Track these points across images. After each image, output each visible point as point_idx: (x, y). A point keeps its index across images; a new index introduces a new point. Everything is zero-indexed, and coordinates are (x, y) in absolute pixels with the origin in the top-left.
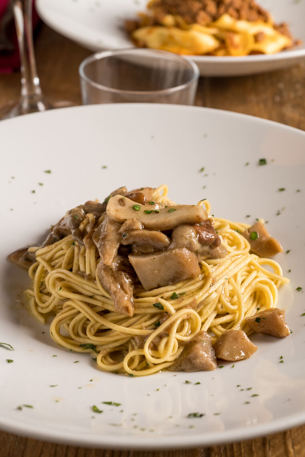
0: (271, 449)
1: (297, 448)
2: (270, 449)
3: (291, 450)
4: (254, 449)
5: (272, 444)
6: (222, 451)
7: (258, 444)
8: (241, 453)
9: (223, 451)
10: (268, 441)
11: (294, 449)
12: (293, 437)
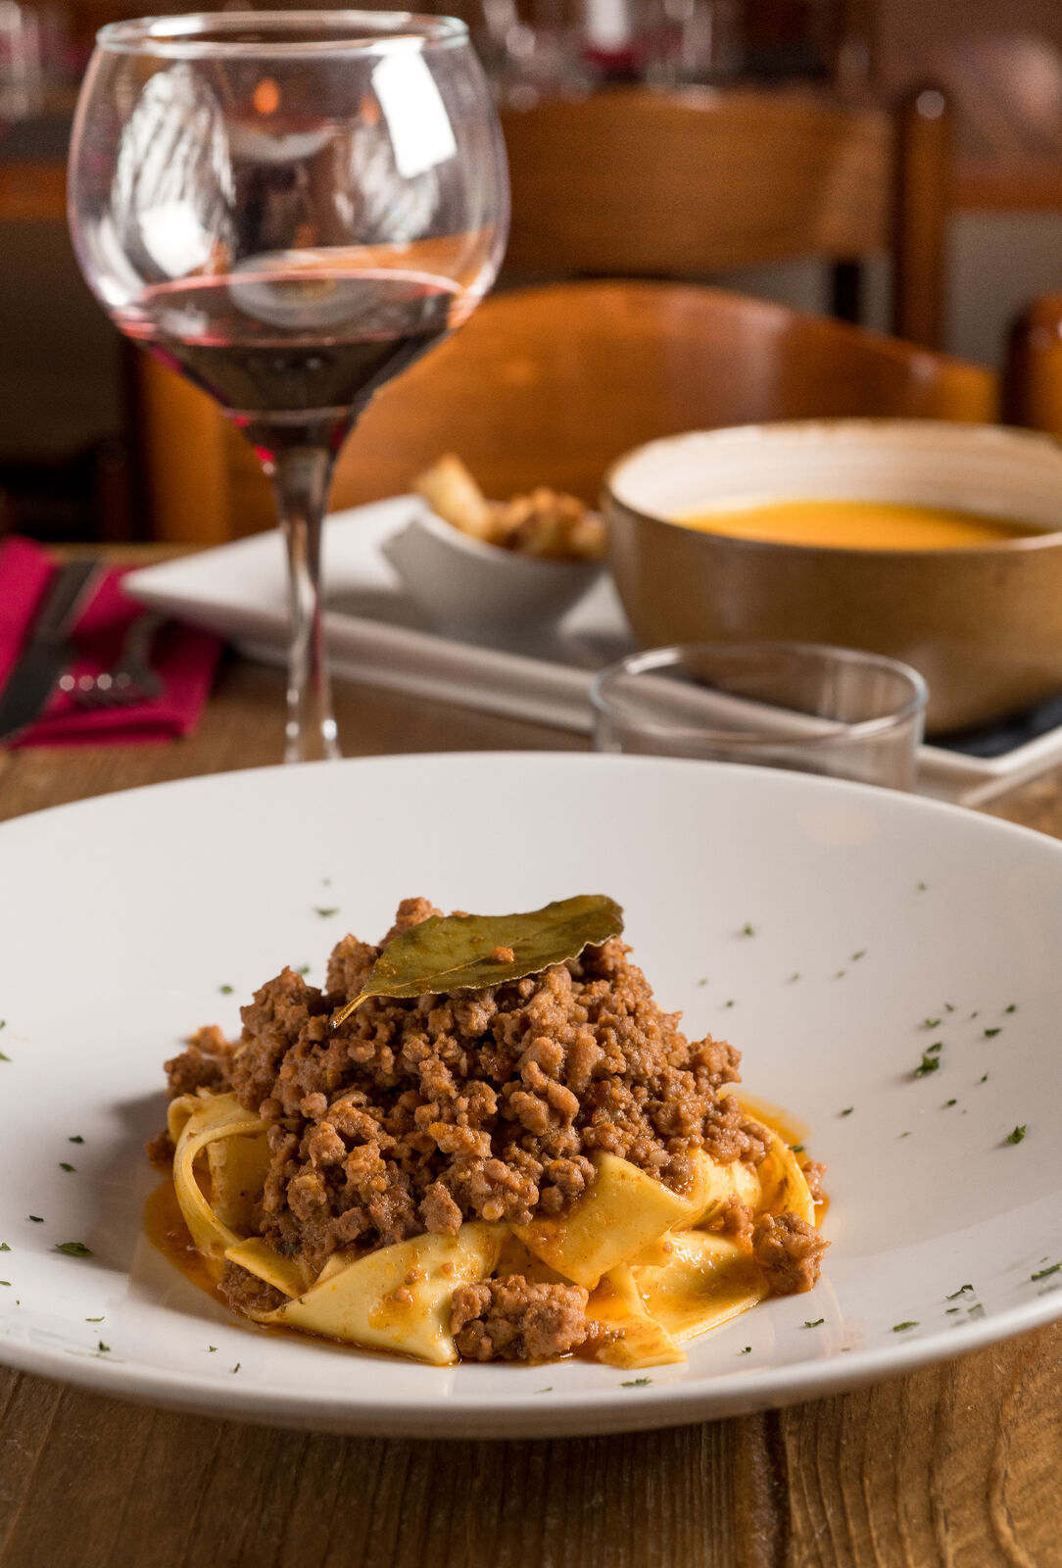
0: (951, 1529)
1: (1020, 1525)
2: (947, 1530)
3: (1005, 1529)
4: (904, 1529)
5: (952, 1518)
6: (817, 1536)
7: (915, 1521)
8: (870, 1540)
9: (822, 1536)
10: (942, 1514)
11: (1013, 1527)
12: (1008, 1502)
